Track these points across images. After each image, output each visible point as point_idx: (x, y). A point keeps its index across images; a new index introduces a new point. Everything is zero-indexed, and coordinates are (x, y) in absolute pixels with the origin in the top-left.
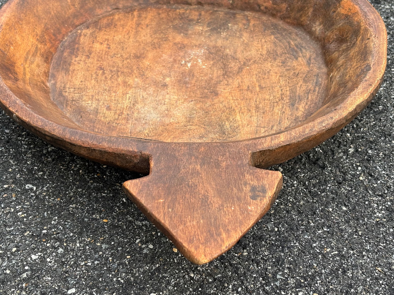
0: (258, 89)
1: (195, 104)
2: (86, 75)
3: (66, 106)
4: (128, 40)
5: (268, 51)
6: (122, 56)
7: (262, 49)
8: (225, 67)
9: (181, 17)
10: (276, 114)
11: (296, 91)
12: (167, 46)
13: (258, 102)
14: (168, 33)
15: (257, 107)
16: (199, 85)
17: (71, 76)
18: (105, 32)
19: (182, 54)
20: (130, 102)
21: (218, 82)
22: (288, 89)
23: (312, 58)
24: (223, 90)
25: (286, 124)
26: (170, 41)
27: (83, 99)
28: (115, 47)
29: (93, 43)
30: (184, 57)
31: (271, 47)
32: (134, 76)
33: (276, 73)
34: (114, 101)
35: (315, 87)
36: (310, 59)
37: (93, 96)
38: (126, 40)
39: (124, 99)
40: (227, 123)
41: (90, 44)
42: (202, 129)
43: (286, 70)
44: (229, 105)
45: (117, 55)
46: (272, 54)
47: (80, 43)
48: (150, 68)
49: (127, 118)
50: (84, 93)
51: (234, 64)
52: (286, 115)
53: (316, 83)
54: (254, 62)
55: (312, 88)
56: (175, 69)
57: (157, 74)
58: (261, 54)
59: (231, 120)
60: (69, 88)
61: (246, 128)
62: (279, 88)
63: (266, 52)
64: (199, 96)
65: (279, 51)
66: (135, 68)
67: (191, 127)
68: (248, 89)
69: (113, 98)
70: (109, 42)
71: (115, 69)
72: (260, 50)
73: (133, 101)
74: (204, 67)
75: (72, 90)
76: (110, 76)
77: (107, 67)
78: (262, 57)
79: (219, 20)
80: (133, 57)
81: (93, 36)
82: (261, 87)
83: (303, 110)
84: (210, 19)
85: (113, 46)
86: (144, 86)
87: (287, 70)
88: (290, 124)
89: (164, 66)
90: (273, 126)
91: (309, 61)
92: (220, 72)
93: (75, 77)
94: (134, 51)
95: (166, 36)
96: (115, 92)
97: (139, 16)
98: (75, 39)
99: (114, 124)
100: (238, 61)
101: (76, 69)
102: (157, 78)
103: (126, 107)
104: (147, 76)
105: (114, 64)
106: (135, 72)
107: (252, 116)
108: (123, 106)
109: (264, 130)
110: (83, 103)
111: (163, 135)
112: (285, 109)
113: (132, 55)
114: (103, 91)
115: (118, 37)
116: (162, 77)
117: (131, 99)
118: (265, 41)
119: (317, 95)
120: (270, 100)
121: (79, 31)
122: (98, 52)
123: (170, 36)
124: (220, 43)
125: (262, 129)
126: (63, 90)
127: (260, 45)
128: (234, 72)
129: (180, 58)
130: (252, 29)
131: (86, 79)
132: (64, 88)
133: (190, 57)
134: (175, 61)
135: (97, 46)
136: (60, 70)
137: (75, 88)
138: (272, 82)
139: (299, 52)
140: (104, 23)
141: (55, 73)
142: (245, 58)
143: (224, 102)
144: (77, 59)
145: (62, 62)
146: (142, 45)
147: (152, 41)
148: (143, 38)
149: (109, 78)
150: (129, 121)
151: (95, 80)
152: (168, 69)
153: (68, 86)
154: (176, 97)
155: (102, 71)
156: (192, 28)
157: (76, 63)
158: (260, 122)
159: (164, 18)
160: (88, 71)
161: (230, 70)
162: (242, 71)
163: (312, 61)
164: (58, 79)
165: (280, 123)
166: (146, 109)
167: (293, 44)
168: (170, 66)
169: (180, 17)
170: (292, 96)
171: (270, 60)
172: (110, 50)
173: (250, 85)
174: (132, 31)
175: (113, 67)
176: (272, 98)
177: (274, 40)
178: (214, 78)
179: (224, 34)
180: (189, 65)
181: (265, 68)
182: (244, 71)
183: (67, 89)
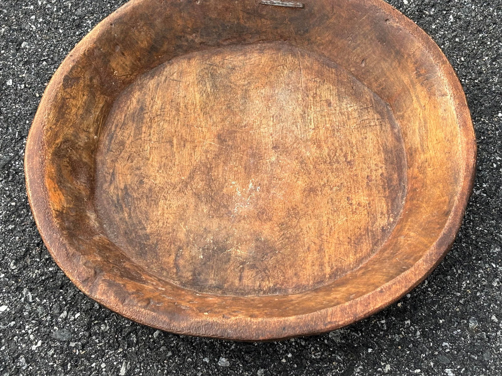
0: (175, 142)
1: (242, 119)
2: (364, 149)
3: (371, 100)
4: (329, 218)
5: (157, 204)
6: (331, 189)
7: (163, 209)
8: (210, 182)
9: (266, 273)
10: (160, 98)
11: (135, 130)
12: (279, 214)
13: (176, 118)
14: (281, 239)
15: (178, 110)
16: (238, 152)
17: (379, 143)
18: (359, 226)
19: (261, 202)
20: (308, 116)
21: (217, 157)
22: (143, 136)
23: (109, 184)
24: (212, 143)
25: (152, 83)
26: (277, 223)
27: (357, 112)
28: (342, 201)
29: (369, 204)
30: (258, 197)
31: (153, 211)
32: (311, 158)
33: (152, 165)
34: (326, 114)
35: (115, 131)
36: (111, 183)
37: (349, 119)
38: (331, 217)
39: (315, 119)
40: (209, 90)
41: (373, 200)
42: (233, 80)
43: (141, 169)
44: (206, 119)
45: (337, 190)
46: (153, 199)
47: (384, 199)
48: (296, 174)
49: (307, 91)
50: (358, 122)
51: (199, 187)
52: (151, 94)
53: (112, 138)
54: (175, 188)
55: (118, 130)
56: (267, 177)
57: (286, 165)
58: (166, 200)
59: (204, 95)
60: (376, 125)
61: (191, 81)
62: (153, 139)
63: (160, 204)
64: (238, 135)
65: (143, 204)
66: (312, 173)
67: (244, 83)
68: (185, 141)
69: (327, 119)
70: (351, 210)
71: (334, 167)
72: (166, 207)
73: (306, 118)
74: (234, 183)
75: (372, 124)
76: (337, 154)
77: (344, 167)
78: (165, 195)
79: (214, 267)
80: (317, 190)
81: (373, 214)
82: (171, 142)
83: (133, 99)
84: (227, 269)
85: (344, 203)
86: (299, 143)
87: (138, 169)
88: (148, 82)
89: (279, 179)
90: (165, 81)
91: (113, 179)
92: (216, 174)
93: (375, 143)
94: (318, 198)
95: (282, 233)
96: (327, 129)
97: (322, 265)
98: (392, 205)
99: (318, 81)
100: (194, 190)
101: (376, 155)
102: (286, 159)
103: (311, 107)
104: (297, 161)
105: (337, 174)
106: (312, 167)
107: (183, 98)
108: (315, 107)
109: (174, 77)
110: (356, 107)
111: (269, 68)
112: (150, 104)
113: (320, 193)
114: (340, 128)
115: (341, 220)
116: (280, 161)
117: (309, 121)
118: (158, 222)
119: (115, 119)
120: (164, 120)
121: (392, 220)
122: (360, 189)
123: (278, 233)
124: (214, 225)
125: (176, 78)
126: (381, 121)
127: (165, 215)
128: (199, 173)
129: (263, 195)
130: (172, 246)
131: (362, 142)
132: (381, 125)
133: (251, 198)
134: (268, 191)
135: (364, 200)
136: (393, 149)
137: (370, 126)
138: (159, 151)
139: (120, 198)
140: (365, 244)
141: (397, 144)
142: (185, 194)
143: (211, 124)
144: (380, 171)
145: (395, 162)
146: (310, 212)
147: (298, 222)
148: (310, 225)
149: (338, 151)
150: (305, 85)
151: (352, 143)
152: (275, 176)
153: (378, 127)
154: (262, 130)
155: (348, 160)
156: (250, 253)
157: (380, 165)
158: (177, 87)
159: (288, 267)
160: (363, 157)
161: (204, 176)
162: (190, 174)
163: (108, 179)
164: (392, 135)
165: (158, 84)
166: (291, 107)
167: (125, 213)
168: (273, 182)
169: (267, 271)
170: (141, 124)
171: (157, 189)
172: (347, 196)
173: (183, 148)
174: (327, 236)
175: (337, 169)
176: (161, 124)
177: (147, 225)
178: (222, 164)
179: (209, 239)
180: (251, 185)
181: (163, 175)
182: (187, 173)
183: (377, 124)
